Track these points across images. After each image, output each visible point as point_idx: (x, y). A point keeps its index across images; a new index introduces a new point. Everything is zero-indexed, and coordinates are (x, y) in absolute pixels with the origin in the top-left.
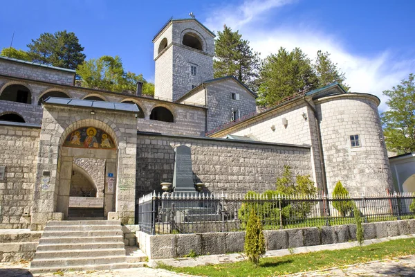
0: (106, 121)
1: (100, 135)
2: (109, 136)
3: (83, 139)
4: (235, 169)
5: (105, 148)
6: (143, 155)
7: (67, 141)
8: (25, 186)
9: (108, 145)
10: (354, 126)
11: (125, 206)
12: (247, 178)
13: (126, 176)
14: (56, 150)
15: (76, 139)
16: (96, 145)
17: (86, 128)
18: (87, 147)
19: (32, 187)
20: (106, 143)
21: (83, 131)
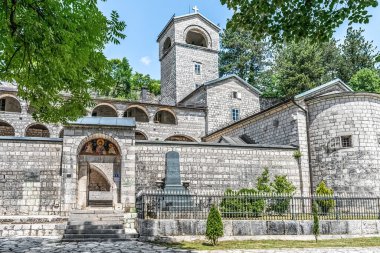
0: (111, 135)
1: (108, 144)
2: (114, 145)
3: (94, 148)
4: (221, 170)
5: (112, 154)
6: (140, 159)
7: (82, 151)
8: (55, 185)
9: (114, 152)
10: (348, 126)
11: (127, 199)
12: (232, 177)
13: (128, 177)
14: (74, 158)
15: (89, 149)
16: (104, 152)
17: (96, 140)
18: (98, 154)
19: (59, 185)
20: (112, 151)
21: (94, 142)
